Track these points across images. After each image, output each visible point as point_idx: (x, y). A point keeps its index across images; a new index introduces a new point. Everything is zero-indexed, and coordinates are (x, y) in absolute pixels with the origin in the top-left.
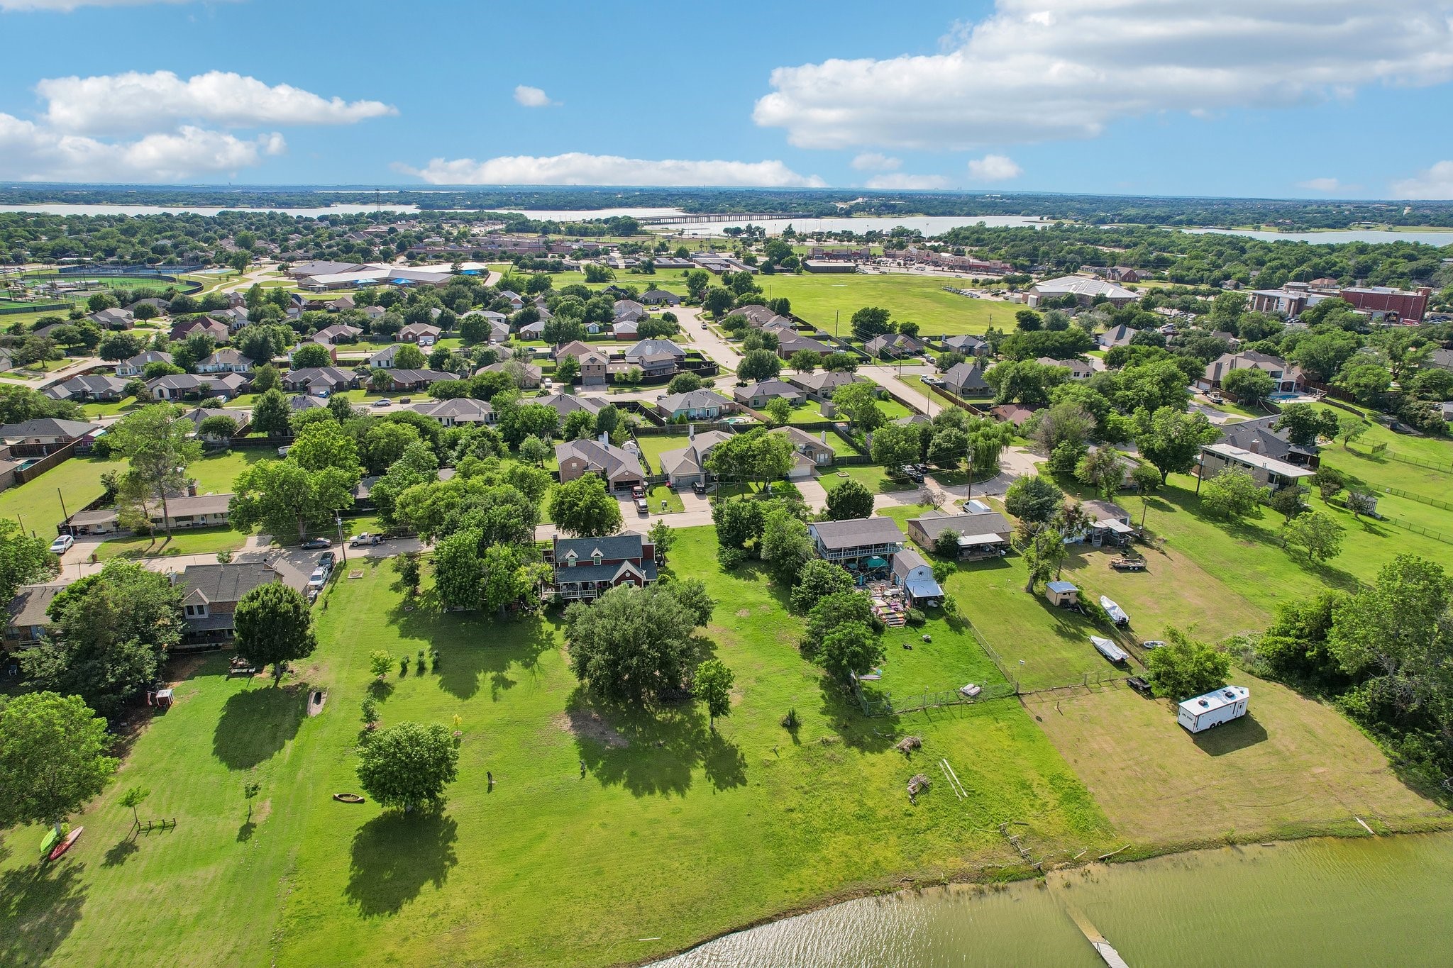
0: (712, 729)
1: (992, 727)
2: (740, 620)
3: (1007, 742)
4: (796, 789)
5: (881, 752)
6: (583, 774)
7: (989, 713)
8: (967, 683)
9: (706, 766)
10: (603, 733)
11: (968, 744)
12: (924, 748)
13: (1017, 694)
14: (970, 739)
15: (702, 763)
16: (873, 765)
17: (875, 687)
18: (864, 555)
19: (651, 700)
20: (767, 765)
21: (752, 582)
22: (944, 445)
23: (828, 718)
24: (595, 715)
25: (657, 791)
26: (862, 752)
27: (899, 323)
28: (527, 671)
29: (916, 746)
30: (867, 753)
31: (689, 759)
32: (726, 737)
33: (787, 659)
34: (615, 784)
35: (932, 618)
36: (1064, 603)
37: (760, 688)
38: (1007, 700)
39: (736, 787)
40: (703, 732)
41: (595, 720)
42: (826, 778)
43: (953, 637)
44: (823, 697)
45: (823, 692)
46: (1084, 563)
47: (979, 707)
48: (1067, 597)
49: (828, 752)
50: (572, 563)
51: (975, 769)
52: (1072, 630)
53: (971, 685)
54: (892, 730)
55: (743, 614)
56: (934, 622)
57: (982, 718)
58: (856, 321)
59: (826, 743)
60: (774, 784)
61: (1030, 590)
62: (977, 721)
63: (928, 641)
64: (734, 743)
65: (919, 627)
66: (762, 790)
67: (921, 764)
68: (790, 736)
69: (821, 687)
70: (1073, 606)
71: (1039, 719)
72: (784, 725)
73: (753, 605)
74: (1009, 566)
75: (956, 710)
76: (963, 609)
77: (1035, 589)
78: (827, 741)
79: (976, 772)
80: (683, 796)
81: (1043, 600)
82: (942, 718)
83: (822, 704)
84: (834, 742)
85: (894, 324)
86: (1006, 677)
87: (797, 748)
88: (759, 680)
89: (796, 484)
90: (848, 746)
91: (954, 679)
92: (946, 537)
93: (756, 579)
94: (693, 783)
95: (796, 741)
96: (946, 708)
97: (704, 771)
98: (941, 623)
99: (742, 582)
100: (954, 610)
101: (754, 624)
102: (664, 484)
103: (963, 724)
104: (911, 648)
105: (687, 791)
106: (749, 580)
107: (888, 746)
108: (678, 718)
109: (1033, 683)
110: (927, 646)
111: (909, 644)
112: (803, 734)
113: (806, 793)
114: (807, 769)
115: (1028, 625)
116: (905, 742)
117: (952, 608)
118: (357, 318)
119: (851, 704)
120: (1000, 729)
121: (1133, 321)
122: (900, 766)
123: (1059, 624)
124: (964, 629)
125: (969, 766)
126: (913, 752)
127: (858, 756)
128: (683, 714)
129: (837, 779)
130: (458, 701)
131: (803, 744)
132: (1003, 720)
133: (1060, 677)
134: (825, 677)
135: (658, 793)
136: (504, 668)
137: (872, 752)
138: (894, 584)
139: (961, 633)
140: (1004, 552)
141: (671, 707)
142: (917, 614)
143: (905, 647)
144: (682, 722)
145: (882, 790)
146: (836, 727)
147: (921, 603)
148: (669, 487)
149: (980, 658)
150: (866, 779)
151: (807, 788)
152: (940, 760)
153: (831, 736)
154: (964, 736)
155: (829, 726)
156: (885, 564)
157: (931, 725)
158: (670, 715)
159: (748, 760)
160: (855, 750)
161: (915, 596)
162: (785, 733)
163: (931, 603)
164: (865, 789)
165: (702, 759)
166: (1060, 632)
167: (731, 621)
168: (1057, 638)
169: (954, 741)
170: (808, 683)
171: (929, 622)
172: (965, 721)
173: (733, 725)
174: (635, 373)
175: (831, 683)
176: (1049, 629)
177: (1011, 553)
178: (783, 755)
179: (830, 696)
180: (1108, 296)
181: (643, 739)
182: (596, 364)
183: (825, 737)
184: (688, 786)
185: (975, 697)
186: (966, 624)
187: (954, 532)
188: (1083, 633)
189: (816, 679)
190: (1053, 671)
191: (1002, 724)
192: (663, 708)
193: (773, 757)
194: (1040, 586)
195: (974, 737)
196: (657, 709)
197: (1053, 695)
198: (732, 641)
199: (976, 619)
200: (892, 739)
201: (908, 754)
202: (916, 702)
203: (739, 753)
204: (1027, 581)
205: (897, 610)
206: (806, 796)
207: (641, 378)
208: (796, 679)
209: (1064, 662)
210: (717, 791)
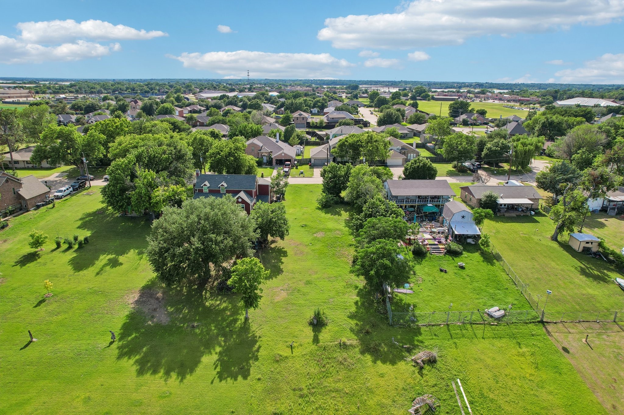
0: (247, 319)
1: (514, 351)
2: (315, 239)
3: (529, 370)
4: (294, 390)
5: (393, 363)
6: (111, 343)
7: (513, 336)
8: (492, 306)
9: (220, 353)
10: (155, 310)
11: (487, 366)
12: (439, 365)
13: (542, 322)
14: (489, 361)
15: (218, 349)
16: (382, 376)
17: (407, 300)
18: (422, 203)
19: (212, 288)
20: (278, 360)
21: (337, 217)
22: (494, 148)
23: (353, 322)
24: (160, 295)
25: (162, 371)
26: (374, 362)
27: (476, 109)
28: (137, 257)
29: (432, 361)
30: (379, 363)
31: (208, 346)
32: (254, 327)
33: (339, 269)
34: (129, 358)
35: (468, 251)
36: (586, 251)
37: (305, 289)
38: (530, 325)
39: (236, 379)
40: (236, 320)
41: (157, 299)
42: (329, 383)
43: (485, 267)
44: (356, 303)
45: (358, 298)
46: (602, 225)
47: (502, 329)
48: (589, 245)
49: (340, 355)
50: (206, 190)
51: (491, 396)
52: (596, 272)
53: (497, 308)
54: (411, 342)
55: (319, 235)
56: (470, 254)
57: (504, 340)
58: (451, 107)
59: (344, 346)
60: (274, 380)
61: (554, 238)
62: (498, 343)
63: (462, 268)
64: (257, 334)
65: (456, 257)
66: (259, 386)
67: (432, 382)
68: (312, 334)
69: (358, 294)
70: (596, 254)
71: (565, 350)
72: (311, 324)
73: (330, 230)
74: (536, 222)
75: (479, 330)
76: (495, 246)
77: (559, 238)
78: (344, 344)
79: (492, 401)
80: (181, 381)
81: (566, 247)
82: (463, 336)
83: (353, 309)
84: (351, 345)
85: (473, 110)
86: (531, 304)
87: (314, 347)
88: (308, 283)
89: (391, 169)
90: (362, 353)
91: (481, 301)
92: (488, 197)
93: (340, 215)
94: (199, 370)
95: (316, 340)
96: (469, 326)
97: (215, 357)
98: (477, 256)
99: (329, 215)
100: (488, 246)
101: (324, 242)
102: (307, 164)
103: (484, 344)
104: (446, 272)
105: (188, 376)
106: (335, 215)
107: (402, 358)
108: (224, 305)
109: (558, 313)
110: (461, 272)
111: (444, 268)
112: (325, 335)
113: (301, 396)
114: (314, 370)
115: (553, 264)
116: (420, 355)
117: (486, 244)
118: (204, 103)
119: (379, 312)
120: (523, 355)
121: (621, 112)
122: (409, 380)
123: (583, 266)
124: (495, 261)
125: (485, 392)
126: (427, 367)
127: (370, 363)
128: (230, 303)
129: (340, 385)
130: (72, 272)
131: (321, 344)
132: (527, 346)
133: (587, 311)
134: (365, 287)
135: (162, 372)
136: (122, 253)
137: (384, 362)
138: (442, 224)
139: (492, 264)
140: (533, 213)
141: (224, 295)
142: (455, 246)
143: (441, 271)
144: (225, 309)
145: (382, 406)
146: (357, 332)
147: (461, 239)
148: (310, 165)
149: (508, 285)
150: (370, 391)
151: (305, 391)
152: (454, 379)
153: (352, 340)
154: (482, 357)
155: (352, 330)
156: (435, 210)
157: (451, 342)
158: (218, 302)
159: (262, 353)
160: (368, 358)
161: (456, 233)
162: (309, 332)
163: (469, 241)
164: (364, 403)
165: (220, 346)
166: (583, 272)
167: (306, 238)
168: (581, 277)
169: (472, 361)
170: (348, 290)
171: (465, 254)
172: (487, 341)
173: (266, 317)
174: (321, 122)
175: (369, 293)
176: (573, 269)
177: (538, 214)
178: (297, 352)
179: (363, 304)
180: (602, 105)
181: (184, 320)
182: (302, 116)
183: (344, 340)
184: (192, 371)
185: (499, 319)
186: (498, 258)
187: (495, 194)
188: (607, 275)
189: (356, 287)
190: (579, 304)
191: (524, 349)
192: (218, 294)
193: (286, 352)
194: (565, 236)
195: (494, 359)
196: (211, 296)
197: (581, 327)
198: (302, 253)
199: (507, 256)
200: (409, 351)
201: (421, 368)
202: (439, 318)
203: (258, 344)
204: (553, 232)
205: (440, 242)
206: (300, 400)
207: (324, 125)
208: (339, 285)
209: (590, 298)
210: (217, 380)
